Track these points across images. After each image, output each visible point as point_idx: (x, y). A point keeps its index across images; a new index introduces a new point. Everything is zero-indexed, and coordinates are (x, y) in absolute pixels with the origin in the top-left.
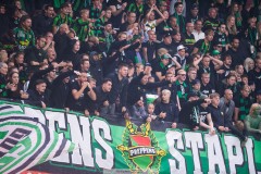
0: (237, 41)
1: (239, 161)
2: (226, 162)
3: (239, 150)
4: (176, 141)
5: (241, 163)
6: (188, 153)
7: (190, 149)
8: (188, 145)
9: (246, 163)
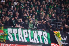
0: (26, 4)
1: (27, 36)
2: (23, 37)
3: (27, 33)
4: (10, 31)
5: (27, 37)
6: (13, 34)
7: (14, 33)
8: (13, 32)
9: (28, 37)
